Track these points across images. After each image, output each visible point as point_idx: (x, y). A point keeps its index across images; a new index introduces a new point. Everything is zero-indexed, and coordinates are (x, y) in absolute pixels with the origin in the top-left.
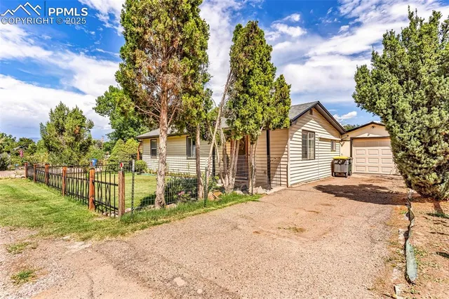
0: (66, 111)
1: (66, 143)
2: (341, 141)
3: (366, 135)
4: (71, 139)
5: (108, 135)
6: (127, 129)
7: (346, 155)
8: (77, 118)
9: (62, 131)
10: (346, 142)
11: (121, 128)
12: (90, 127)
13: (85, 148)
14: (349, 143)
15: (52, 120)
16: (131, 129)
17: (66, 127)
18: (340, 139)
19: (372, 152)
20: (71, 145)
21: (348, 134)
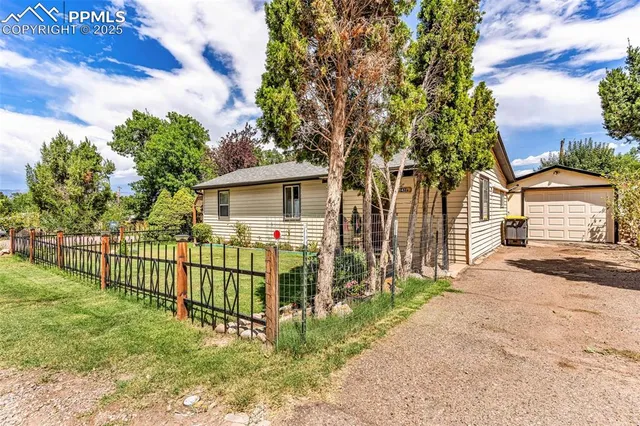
0: (69, 147)
1: (71, 198)
2: (508, 193)
3: (545, 184)
4: (79, 190)
5: (132, 185)
6: (164, 176)
7: (515, 214)
8: (88, 158)
9: (62, 178)
10: (515, 195)
11: (152, 173)
12: (109, 172)
13: (100, 204)
14: (519, 196)
15: (45, 160)
16: (170, 176)
17: (70, 171)
18: (507, 190)
19: (552, 209)
20: (78, 199)
21: (518, 182)
